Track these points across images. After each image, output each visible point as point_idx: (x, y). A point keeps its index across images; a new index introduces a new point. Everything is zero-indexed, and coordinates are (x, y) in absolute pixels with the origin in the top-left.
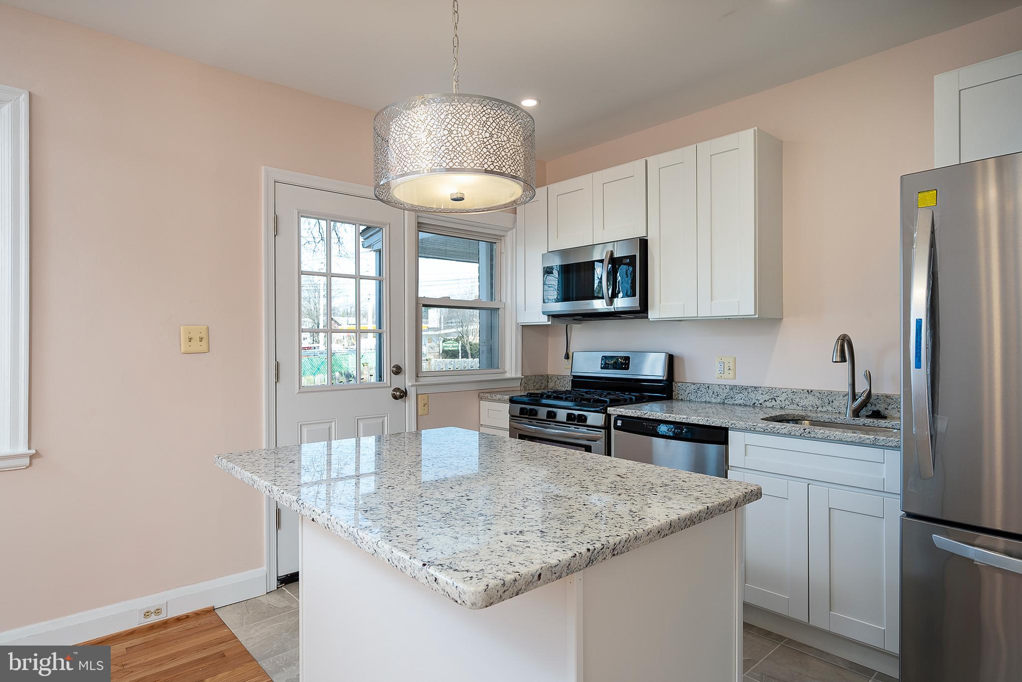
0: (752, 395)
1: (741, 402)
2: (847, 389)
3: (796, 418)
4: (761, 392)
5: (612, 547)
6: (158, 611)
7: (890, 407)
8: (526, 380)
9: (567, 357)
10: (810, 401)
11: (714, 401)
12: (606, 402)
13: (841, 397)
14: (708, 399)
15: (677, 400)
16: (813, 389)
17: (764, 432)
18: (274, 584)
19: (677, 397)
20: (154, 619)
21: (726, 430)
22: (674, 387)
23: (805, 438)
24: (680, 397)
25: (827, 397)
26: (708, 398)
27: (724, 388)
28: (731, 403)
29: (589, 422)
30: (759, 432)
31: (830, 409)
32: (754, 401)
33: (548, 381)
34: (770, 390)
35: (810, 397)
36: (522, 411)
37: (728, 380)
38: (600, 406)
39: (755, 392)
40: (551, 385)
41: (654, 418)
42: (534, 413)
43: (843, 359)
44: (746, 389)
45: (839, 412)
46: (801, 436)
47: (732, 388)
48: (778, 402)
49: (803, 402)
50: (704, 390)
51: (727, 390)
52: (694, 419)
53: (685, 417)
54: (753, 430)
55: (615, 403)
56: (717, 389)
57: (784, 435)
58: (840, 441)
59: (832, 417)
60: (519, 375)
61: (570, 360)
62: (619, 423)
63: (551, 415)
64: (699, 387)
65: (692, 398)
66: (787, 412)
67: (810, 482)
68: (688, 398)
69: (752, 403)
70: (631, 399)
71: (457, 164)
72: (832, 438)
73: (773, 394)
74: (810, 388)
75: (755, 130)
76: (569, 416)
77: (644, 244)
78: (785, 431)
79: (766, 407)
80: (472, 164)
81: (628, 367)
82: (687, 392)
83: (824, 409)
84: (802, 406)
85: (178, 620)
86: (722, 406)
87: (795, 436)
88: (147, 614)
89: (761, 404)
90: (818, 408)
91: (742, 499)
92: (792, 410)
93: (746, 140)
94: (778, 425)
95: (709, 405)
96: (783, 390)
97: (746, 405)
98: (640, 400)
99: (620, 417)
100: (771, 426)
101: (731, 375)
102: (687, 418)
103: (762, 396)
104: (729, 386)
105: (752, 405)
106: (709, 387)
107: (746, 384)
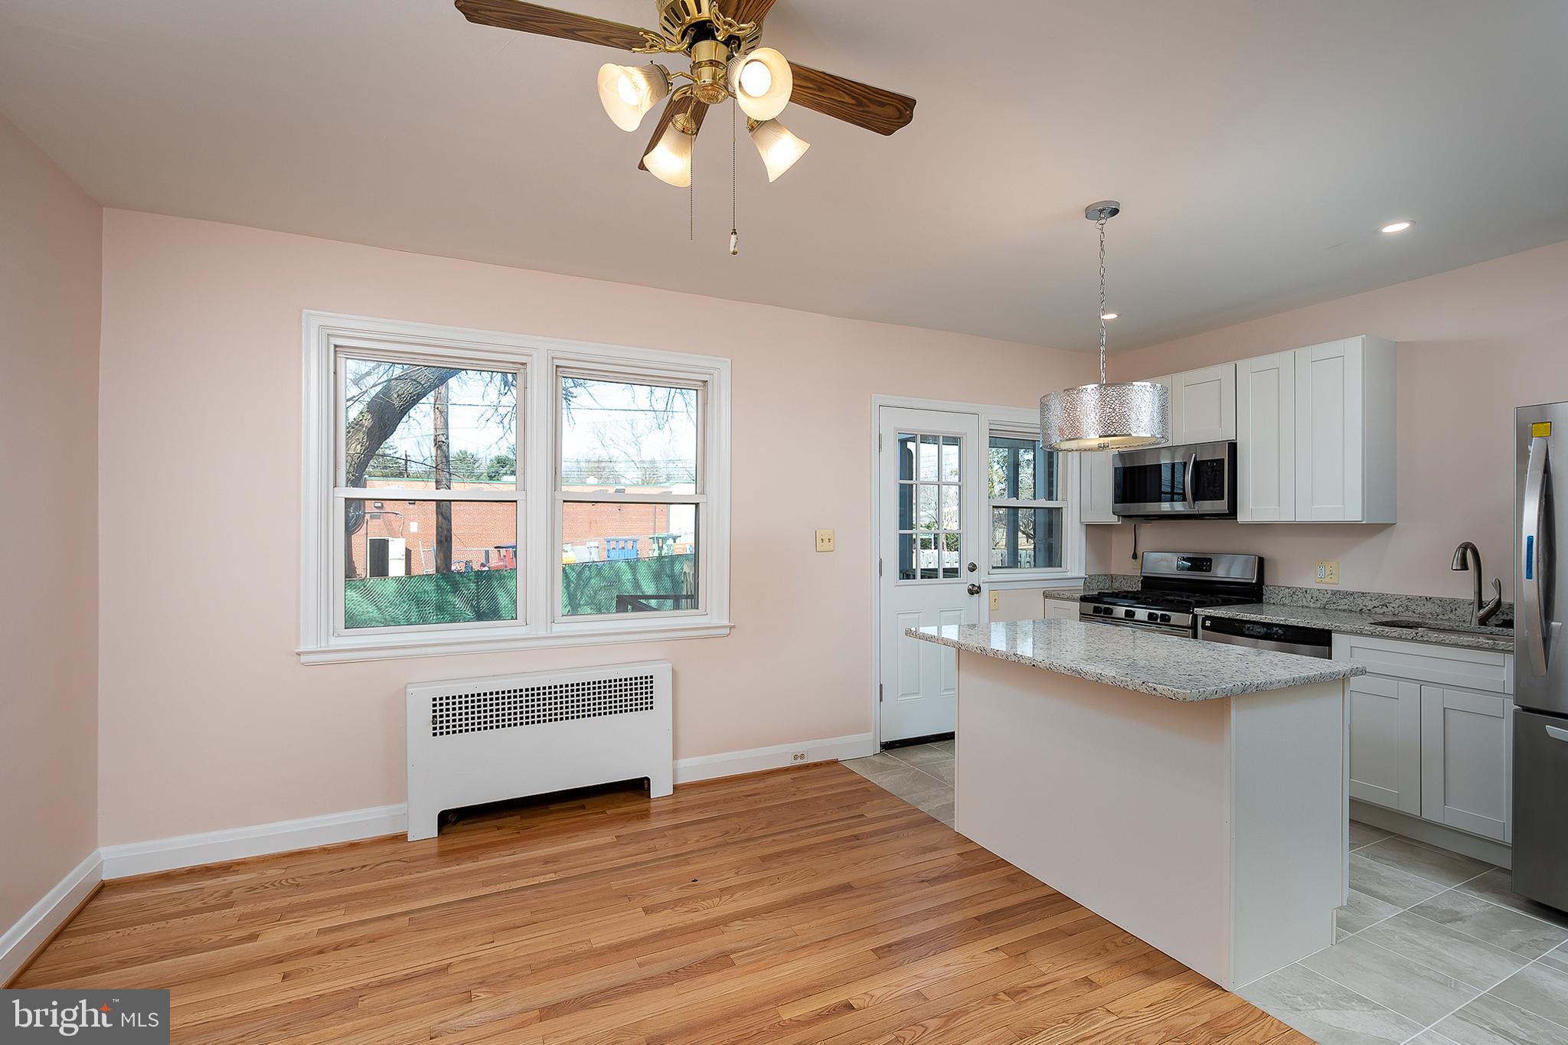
0: (1359, 601)
1: (1346, 607)
2: (1470, 595)
3: (1411, 625)
4: (1370, 598)
5: (1256, 685)
6: (802, 757)
8: (1088, 581)
9: (1135, 556)
10: (1429, 607)
11: (1312, 605)
12: (1191, 603)
13: (1467, 605)
14: (1305, 604)
15: (1269, 603)
16: (1431, 596)
17: (1372, 635)
18: (878, 749)
20: (800, 762)
21: (1329, 632)
22: (1264, 591)
23: (1416, 641)
24: (1272, 600)
25: (1452, 605)
26: (1305, 602)
27: (1325, 593)
28: (1333, 608)
29: (1172, 622)
30: (1366, 635)
31: (1452, 616)
32: (1361, 607)
34: (1381, 596)
35: (1429, 605)
36: (1096, 610)
37: (1330, 584)
38: (1185, 608)
39: (1363, 598)
40: (1116, 585)
42: (1109, 612)
43: (1464, 566)
44: (1352, 594)
45: (1464, 621)
46: (1412, 640)
47: (1334, 593)
48: (1390, 608)
49: (1423, 610)
50: (1300, 595)
51: (1329, 595)
52: (1293, 621)
53: (1283, 619)
54: (1360, 633)
55: (1200, 604)
56: (1316, 594)
57: (1394, 638)
58: (1456, 645)
59: (1454, 625)
60: (1083, 575)
61: (1139, 560)
62: (1208, 623)
63: (1130, 614)
64: (1294, 591)
65: (1287, 602)
66: (1401, 619)
67: (1422, 683)
68: (1281, 602)
69: (1359, 608)
70: (1218, 601)
72: (1447, 641)
73: (1384, 600)
74: (1428, 595)
75: (1363, 339)
76: (1151, 616)
77: (1233, 447)
78: (1396, 634)
79: (1376, 612)
81: (1210, 568)
82: (1281, 595)
83: (1446, 617)
84: (1418, 612)
85: (816, 765)
86: (1322, 611)
87: (1406, 639)
88: (796, 757)
89: (1369, 610)
90: (1438, 616)
91: (1349, 671)
92: (1406, 617)
93: (1353, 348)
94: (1387, 629)
95: (1307, 610)
96: (1396, 596)
97: (1351, 611)
98: (1226, 603)
99: (1207, 618)
100: (1379, 629)
101: (1334, 580)
102: (1285, 620)
103: (1370, 602)
104: (1332, 591)
105: (1358, 610)
106: (1306, 592)
107: (1350, 589)
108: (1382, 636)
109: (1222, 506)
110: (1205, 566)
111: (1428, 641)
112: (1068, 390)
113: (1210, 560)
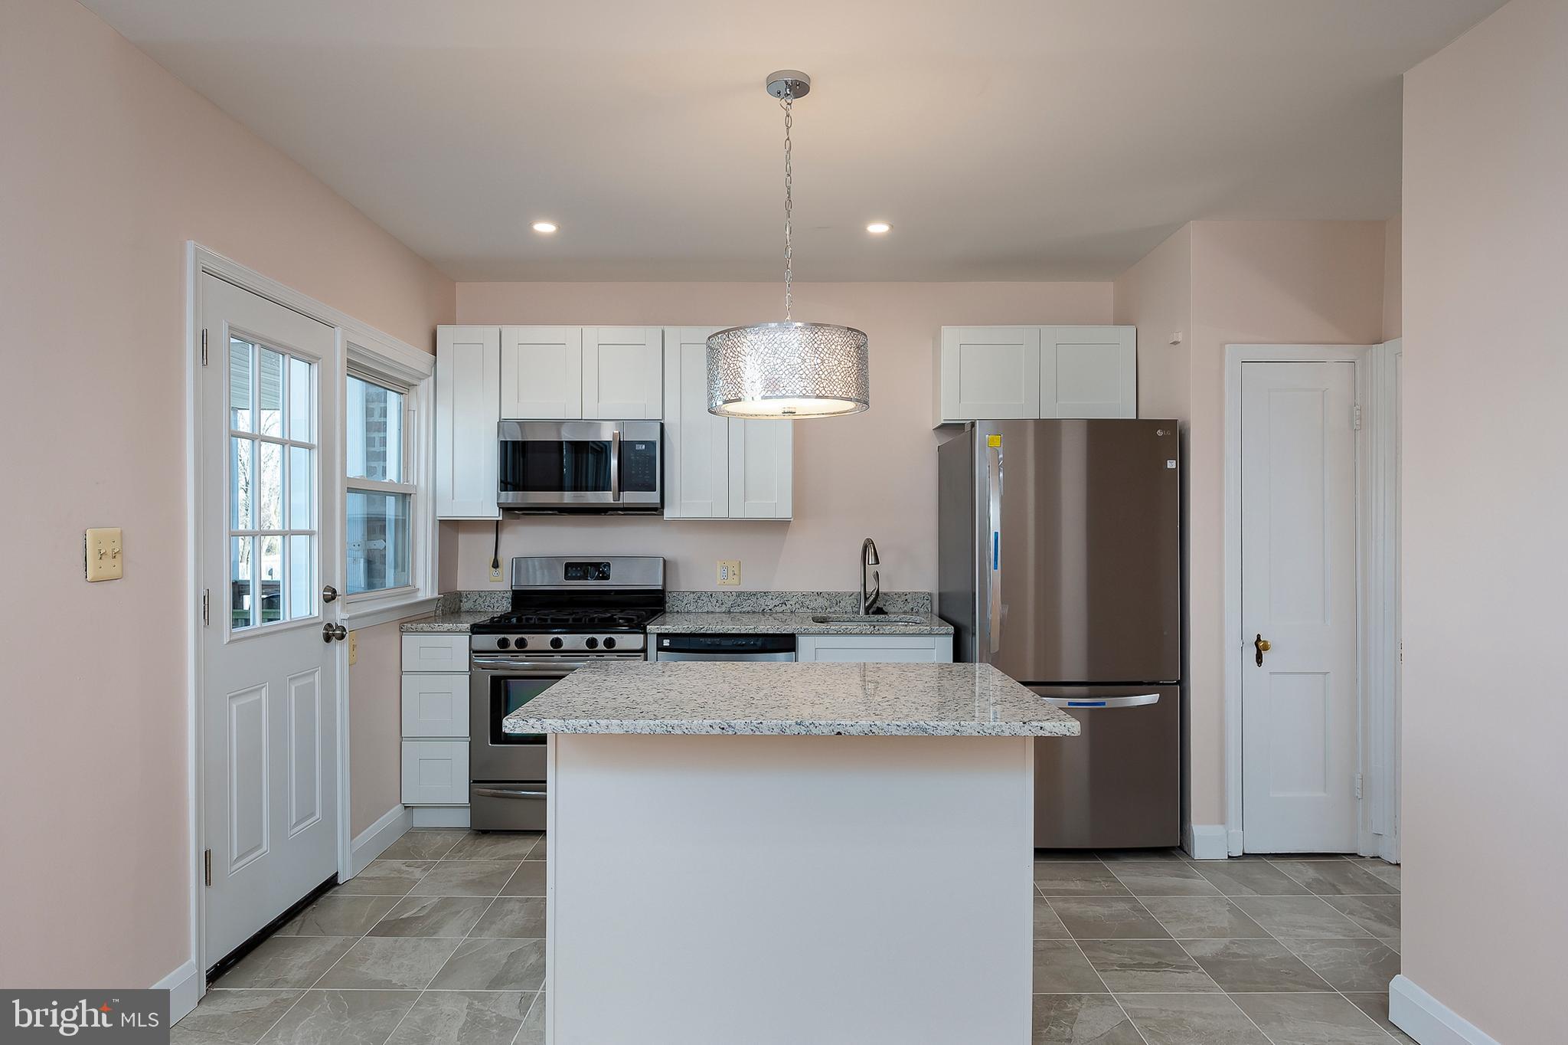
0: (762, 601)
1: (749, 609)
7: (887, 604)
11: (718, 610)
14: (711, 609)
15: (671, 612)
19: (671, 609)
22: (667, 598)
24: (676, 609)
26: (710, 607)
27: (730, 595)
28: (738, 611)
32: (763, 607)
33: (461, 601)
34: (780, 595)
35: (820, 600)
37: (733, 585)
38: (638, 628)
39: (764, 598)
41: (713, 632)
44: (753, 594)
47: (739, 594)
48: (789, 606)
50: (705, 599)
51: (733, 598)
56: (721, 597)
60: (436, 595)
62: (666, 643)
64: (699, 596)
65: (691, 609)
68: (686, 610)
69: (762, 609)
71: (828, 392)
77: (662, 428)
79: (776, 613)
80: (841, 393)
82: (685, 602)
83: (833, 610)
84: (812, 609)
97: (754, 612)
101: (736, 581)
103: (771, 601)
104: (736, 592)
106: (711, 595)
107: (753, 589)
108: (846, 633)
109: (651, 498)
110: (599, 572)
111: (883, 634)
112: (816, 325)
113: (603, 565)
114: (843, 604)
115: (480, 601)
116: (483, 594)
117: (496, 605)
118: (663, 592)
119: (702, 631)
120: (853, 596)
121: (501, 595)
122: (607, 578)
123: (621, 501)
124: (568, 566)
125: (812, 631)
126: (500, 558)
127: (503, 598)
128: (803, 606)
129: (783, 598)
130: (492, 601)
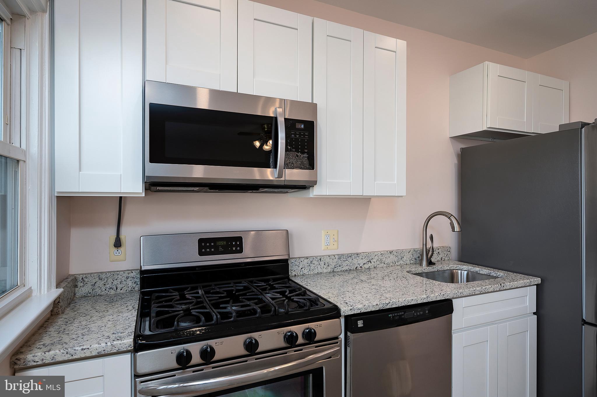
0: (355, 261)
1: (347, 268)
4: (361, 257)
10: (391, 259)
11: (325, 271)
14: (320, 271)
25: (400, 254)
27: (333, 258)
31: (402, 262)
32: (357, 265)
33: (76, 286)
34: (367, 255)
35: (392, 256)
39: (357, 258)
44: (351, 256)
45: (407, 264)
47: (340, 256)
48: (373, 263)
49: (387, 261)
50: (316, 263)
51: (336, 260)
56: (328, 260)
64: (311, 260)
69: (355, 267)
74: (391, 249)
79: (365, 269)
82: (301, 267)
83: (399, 263)
84: (387, 264)
89: (361, 267)
96: (375, 253)
101: (336, 246)
103: (361, 260)
104: (338, 255)
105: (354, 269)
106: (321, 259)
107: (349, 252)
110: (234, 246)
113: (240, 239)
114: (405, 258)
115: (100, 283)
116: (103, 276)
117: (120, 286)
118: (286, 262)
119: (388, 307)
120: (410, 252)
121: (126, 275)
122: (241, 251)
123: (283, 179)
124: (201, 241)
125: (465, 294)
126: (122, 236)
127: (127, 278)
128: (381, 262)
129: (369, 257)
130: (115, 282)
